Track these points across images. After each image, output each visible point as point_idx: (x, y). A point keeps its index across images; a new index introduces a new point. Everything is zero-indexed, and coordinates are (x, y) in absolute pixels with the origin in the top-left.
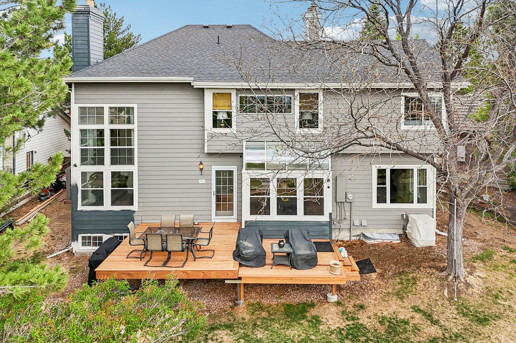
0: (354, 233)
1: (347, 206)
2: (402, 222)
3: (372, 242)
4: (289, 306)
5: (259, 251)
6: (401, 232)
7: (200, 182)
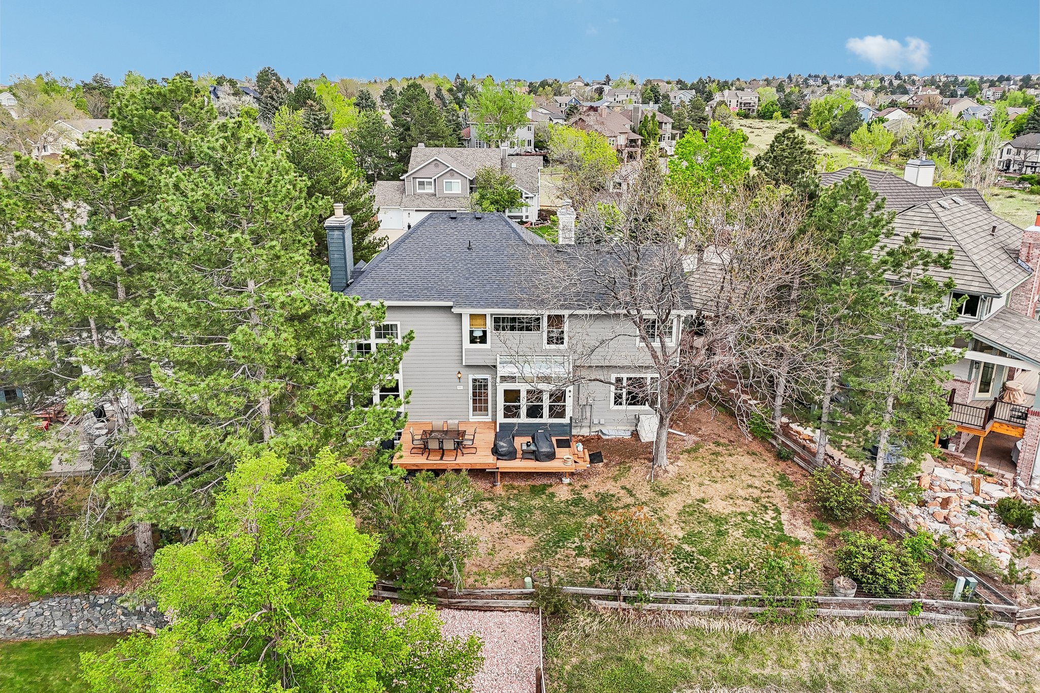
0: (594, 429)
1: (588, 408)
2: (635, 421)
3: (607, 437)
4: (534, 486)
5: (511, 449)
6: (634, 428)
7: (458, 388)
